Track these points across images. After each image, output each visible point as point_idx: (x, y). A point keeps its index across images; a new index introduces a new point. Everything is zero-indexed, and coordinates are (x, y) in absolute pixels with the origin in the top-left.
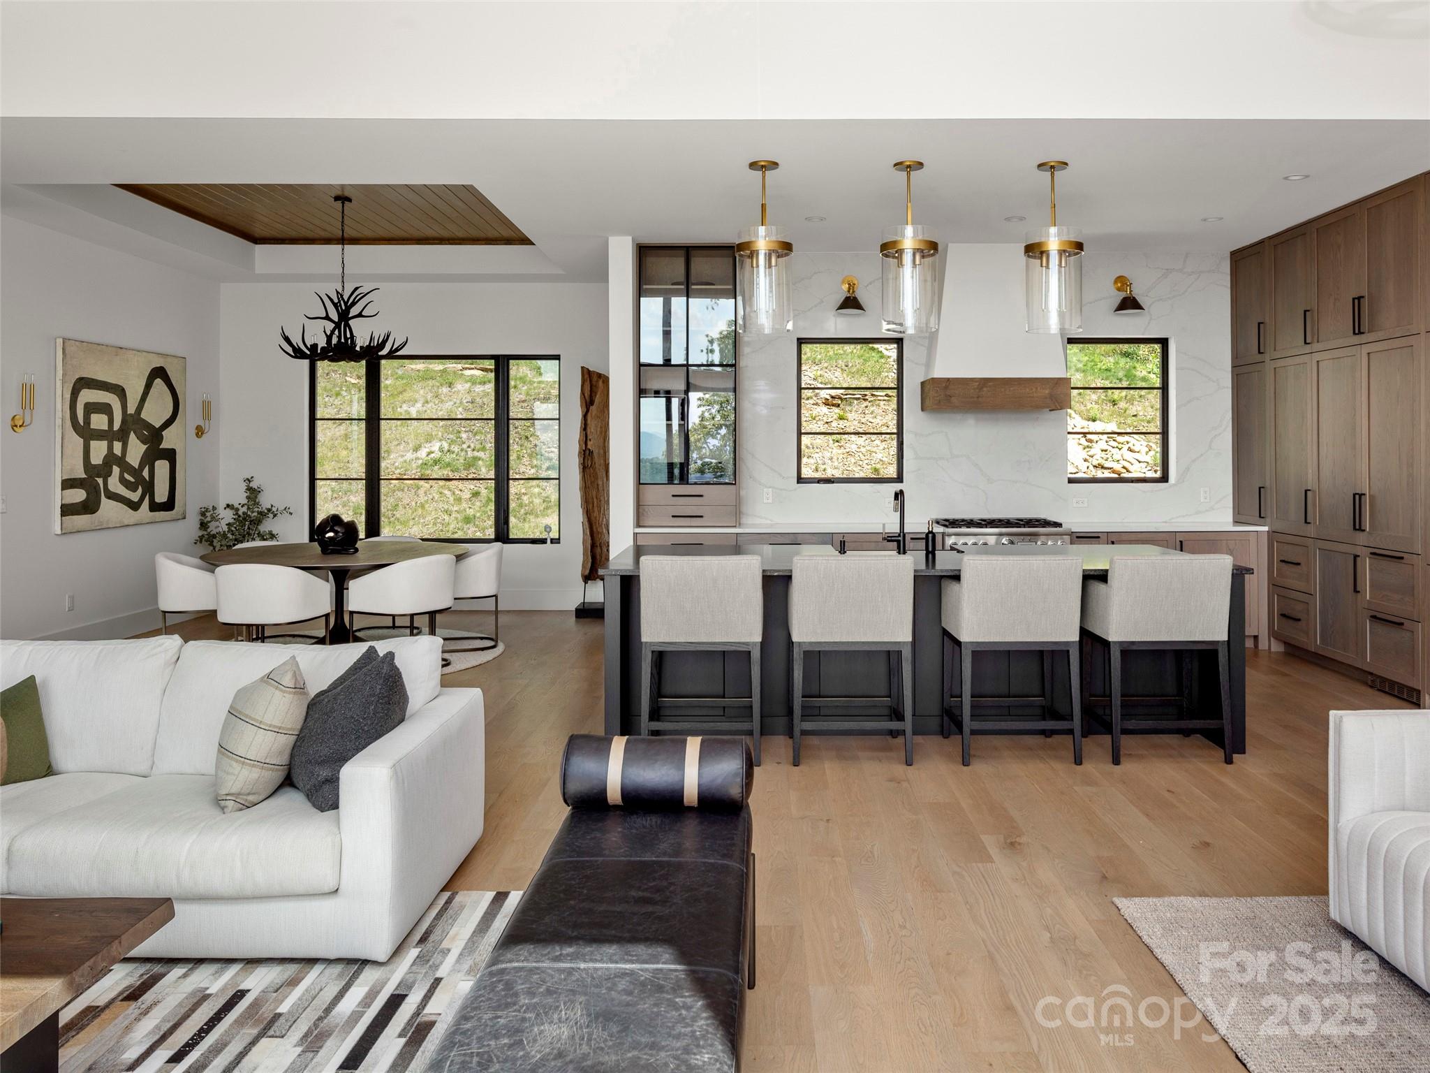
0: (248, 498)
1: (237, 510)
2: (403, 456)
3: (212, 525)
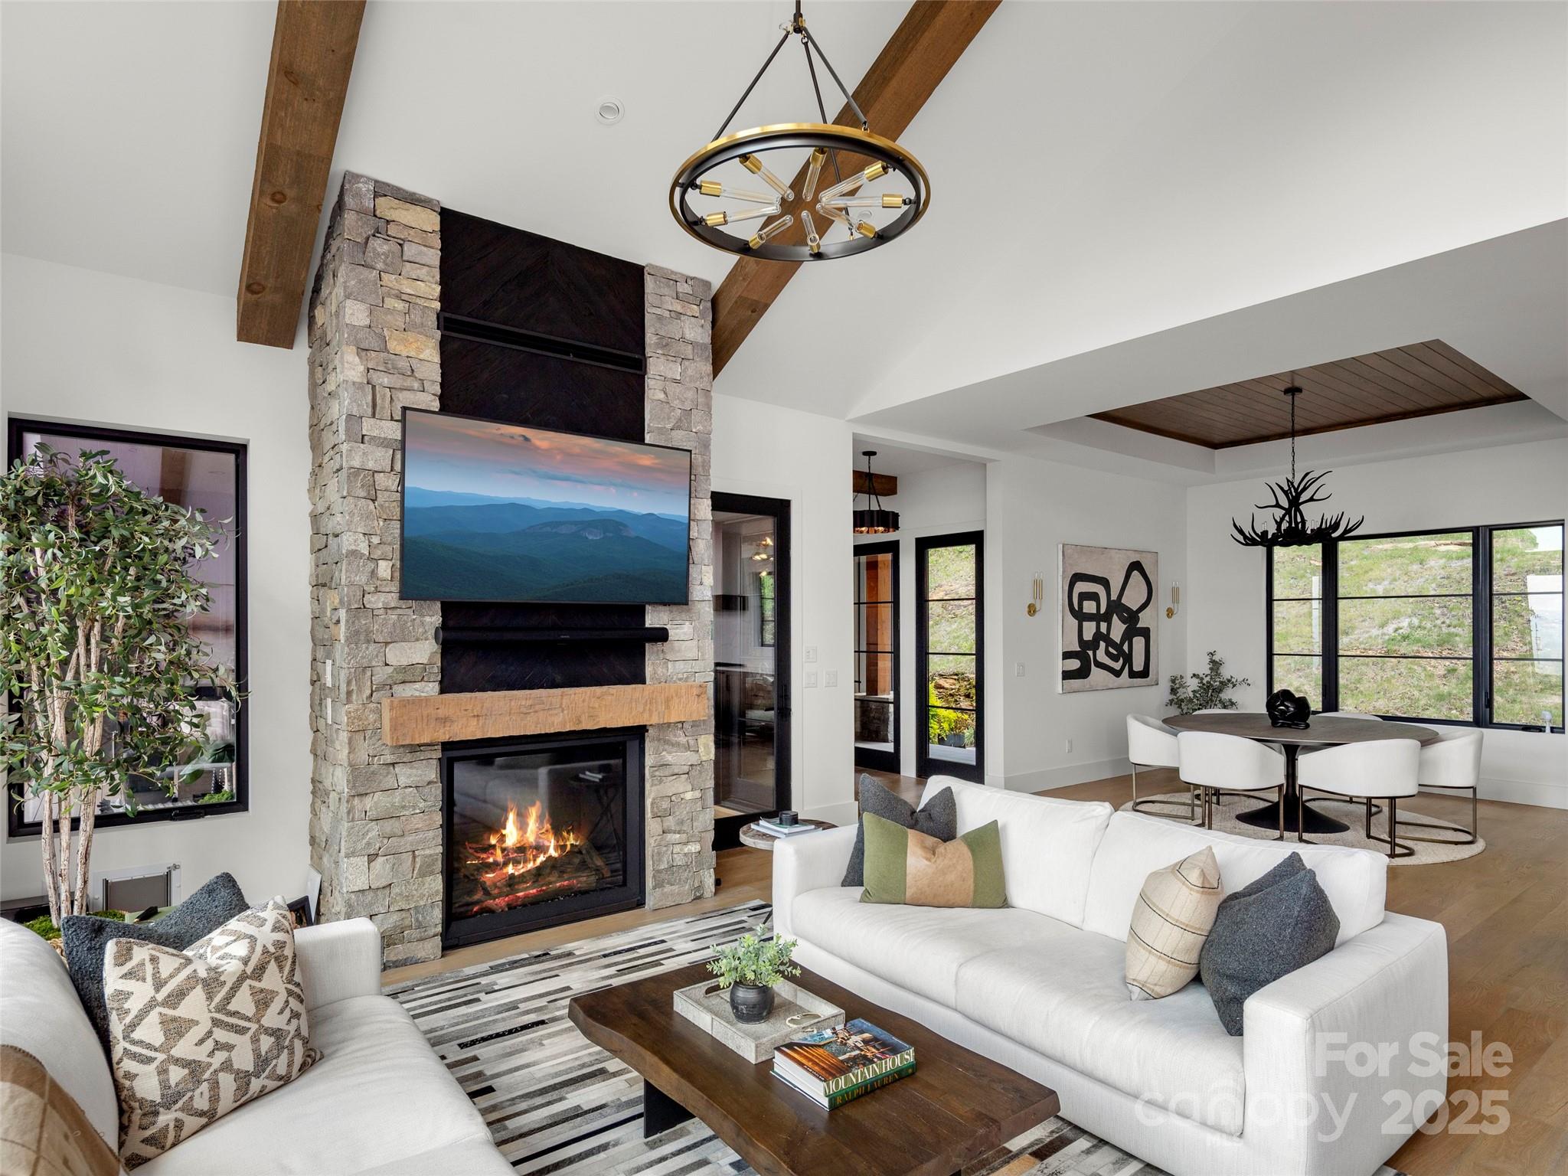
0: (1211, 669)
1: (1202, 679)
2: (1368, 632)
3: (1181, 691)
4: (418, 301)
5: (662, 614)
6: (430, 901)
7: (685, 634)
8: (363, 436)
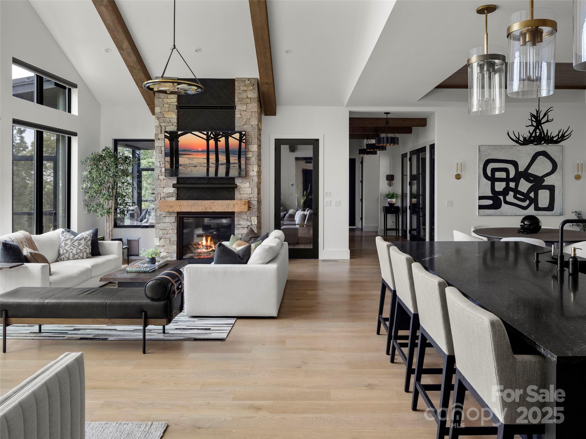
4: (172, 104)
5: (239, 180)
6: (173, 251)
7: (247, 186)
8: (159, 139)
